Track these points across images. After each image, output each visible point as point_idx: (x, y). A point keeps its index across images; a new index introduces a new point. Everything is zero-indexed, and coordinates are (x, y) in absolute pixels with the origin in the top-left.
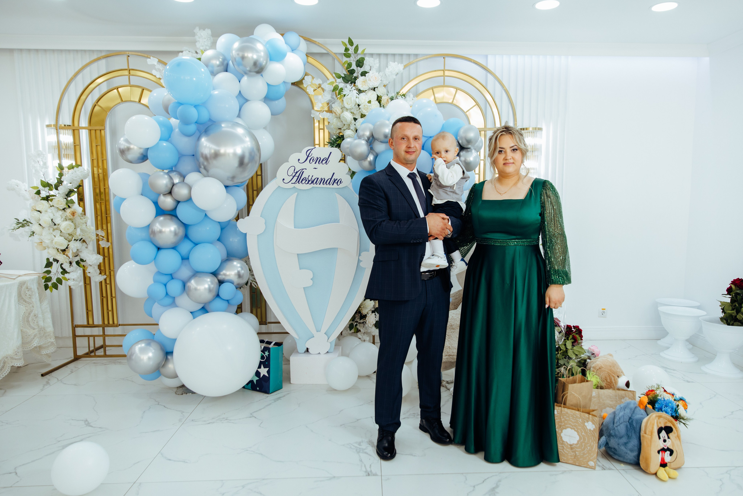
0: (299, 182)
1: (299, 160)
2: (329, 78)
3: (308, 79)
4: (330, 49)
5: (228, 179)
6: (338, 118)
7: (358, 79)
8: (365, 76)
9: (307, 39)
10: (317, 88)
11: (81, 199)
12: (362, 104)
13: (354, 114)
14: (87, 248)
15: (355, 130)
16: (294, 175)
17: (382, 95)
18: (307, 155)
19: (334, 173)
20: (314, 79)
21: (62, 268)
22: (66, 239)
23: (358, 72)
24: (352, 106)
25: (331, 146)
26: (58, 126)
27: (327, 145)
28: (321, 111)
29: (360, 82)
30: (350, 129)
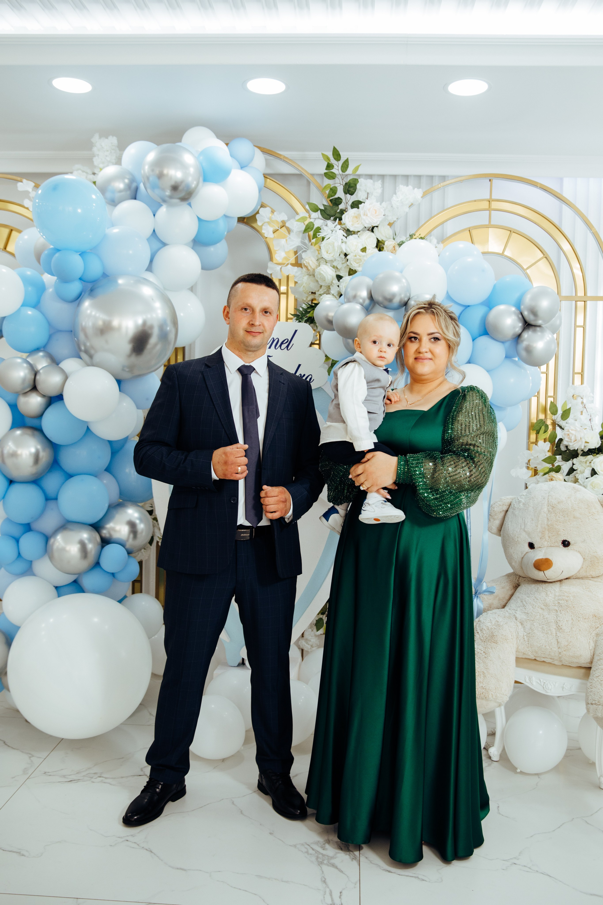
2: (299, 212)
3: (264, 215)
4: (303, 167)
5: (123, 370)
6: (310, 275)
7: (346, 214)
8: (358, 208)
9: (266, 151)
10: (279, 227)
12: (352, 252)
13: (337, 270)
15: (338, 295)
17: (384, 239)
19: (300, 365)
20: (275, 213)
23: (347, 201)
24: (334, 257)
25: (298, 321)
27: (291, 319)
28: (284, 264)
29: (350, 218)
30: (329, 294)
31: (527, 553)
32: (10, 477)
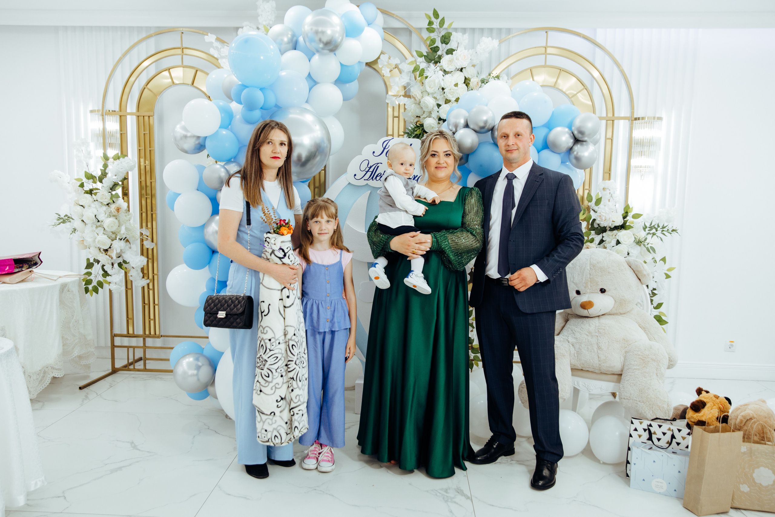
0: (372, 178)
1: (374, 152)
2: (407, 57)
3: (384, 60)
4: (410, 23)
6: (416, 104)
7: (443, 58)
8: (452, 54)
9: (384, 12)
10: (393, 68)
11: (125, 194)
12: (447, 87)
13: (437, 100)
14: (130, 248)
15: (437, 118)
16: (367, 170)
17: (470, 77)
18: (384, 147)
20: (391, 58)
21: (103, 270)
22: (109, 238)
23: (443, 49)
24: (434, 90)
25: (408, 137)
26: (105, 111)
27: (403, 135)
28: (398, 96)
29: (446, 62)
30: (430, 117)
31: (575, 297)
32: (214, 249)
